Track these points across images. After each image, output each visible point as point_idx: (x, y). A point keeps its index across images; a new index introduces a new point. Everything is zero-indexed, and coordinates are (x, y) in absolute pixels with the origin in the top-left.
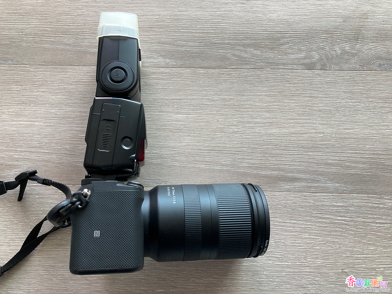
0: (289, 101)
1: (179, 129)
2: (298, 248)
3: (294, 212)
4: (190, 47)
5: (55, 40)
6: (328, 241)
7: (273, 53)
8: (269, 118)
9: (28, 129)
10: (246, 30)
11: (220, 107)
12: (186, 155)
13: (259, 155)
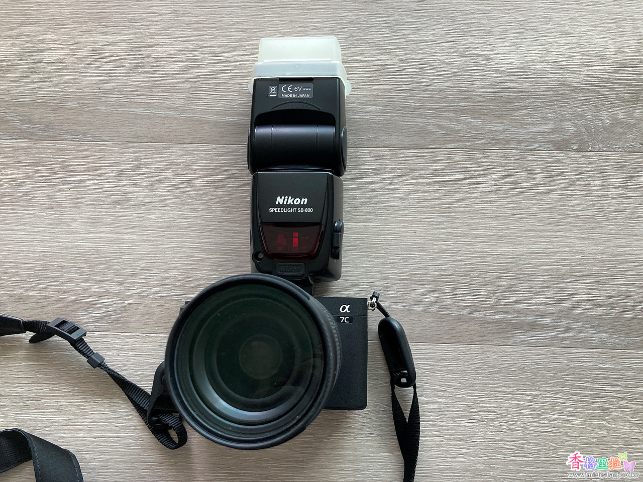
0: (527, 202)
1: (352, 246)
2: (542, 435)
3: (536, 378)
4: (369, 114)
5: (152, 101)
6: (591, 424)
7: (503, 123)
8: (496, 229)
9: (112, 246)
10: (458, 85)
11: (418, 211)
12: (364, 288)
13: (481, 289)
